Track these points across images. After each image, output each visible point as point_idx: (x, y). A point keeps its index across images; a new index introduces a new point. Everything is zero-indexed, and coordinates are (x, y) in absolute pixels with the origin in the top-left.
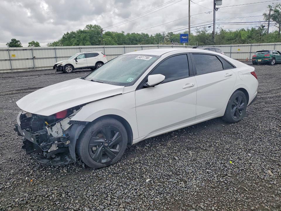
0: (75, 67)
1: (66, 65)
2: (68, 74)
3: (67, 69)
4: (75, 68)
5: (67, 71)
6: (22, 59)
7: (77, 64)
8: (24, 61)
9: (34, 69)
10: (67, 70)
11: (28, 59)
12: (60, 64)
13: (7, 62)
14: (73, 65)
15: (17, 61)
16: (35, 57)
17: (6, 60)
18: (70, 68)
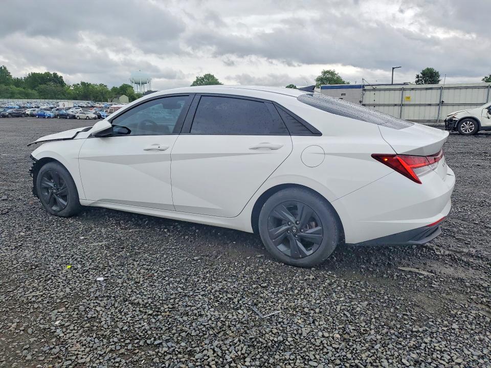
0: (482, 125)
1: (463, 120)
2: (465, 137)
3: (463, 127)
4: (482, 127)
5: (463, 131)
6: (420, 105)
7: (489, 118)
8: (422, 108)
9: (436, 124)
10: (462, 129)
11: (430, 105)
12: (453, 116)
13: (396, 108)
14: (480, 121)
15: (412, 108)
16: (443, 102)
17: (396, 105)
18: (471, 125)
